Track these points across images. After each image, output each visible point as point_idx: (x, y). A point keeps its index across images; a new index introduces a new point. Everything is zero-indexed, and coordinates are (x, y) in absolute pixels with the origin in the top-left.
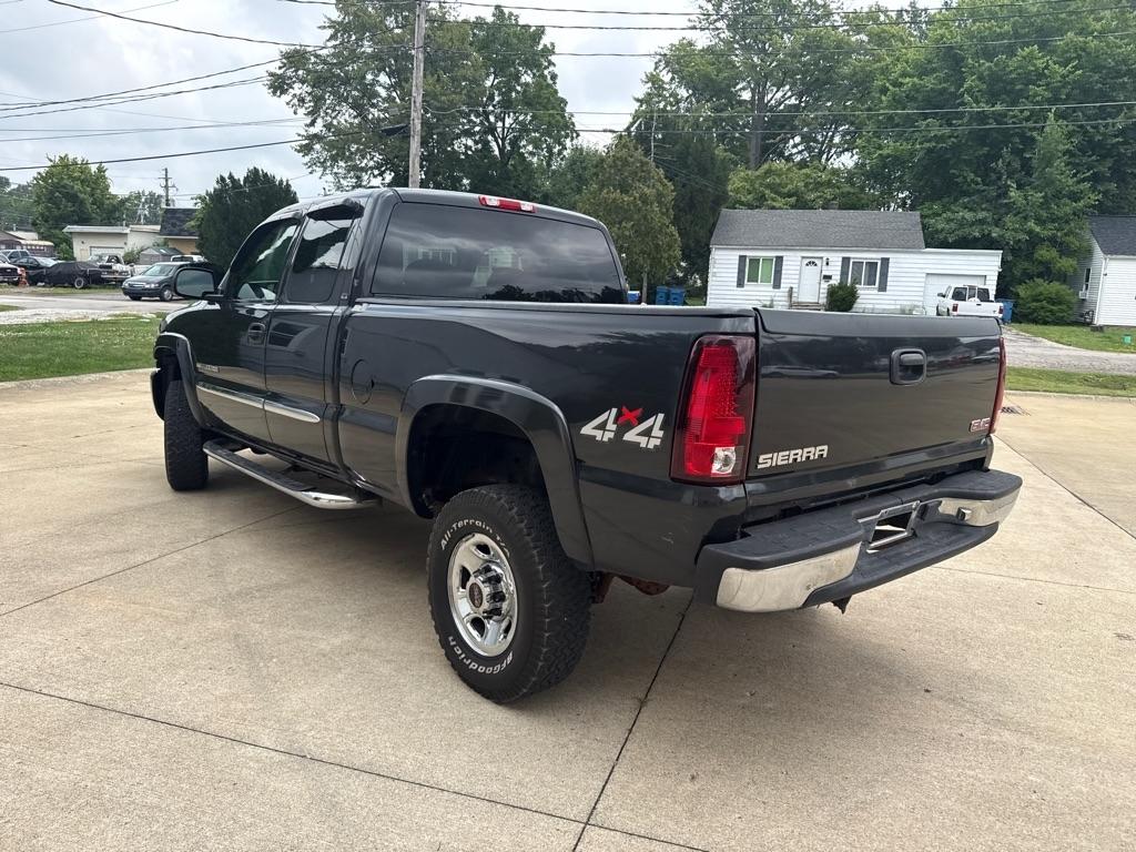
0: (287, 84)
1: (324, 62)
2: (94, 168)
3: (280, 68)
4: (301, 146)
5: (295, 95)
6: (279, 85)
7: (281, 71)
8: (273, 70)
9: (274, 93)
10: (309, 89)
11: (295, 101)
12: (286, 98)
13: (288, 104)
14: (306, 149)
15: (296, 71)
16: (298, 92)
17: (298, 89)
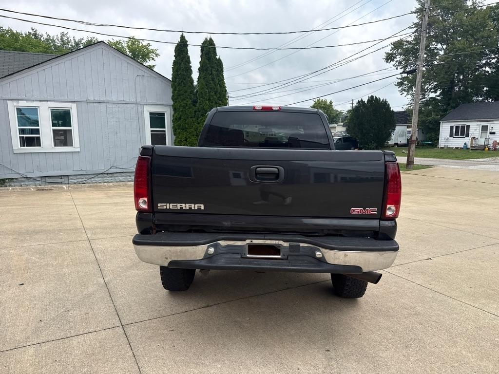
0: (394, 57)
1: (410, 43)
2: (328, 103)
3: (391, 50)
4: (398, 83)
5: (397, 61)
6: (389, 58)
7: (391, 52)
8: (388, 52)
9: (387, 62)
10: (404, 57)
11: (397, 63)
12: (393, 63)
13: (393, 65)
14: (400, 84)
15: (397, 51)
16: (398, 59)
17: (398, 58)
